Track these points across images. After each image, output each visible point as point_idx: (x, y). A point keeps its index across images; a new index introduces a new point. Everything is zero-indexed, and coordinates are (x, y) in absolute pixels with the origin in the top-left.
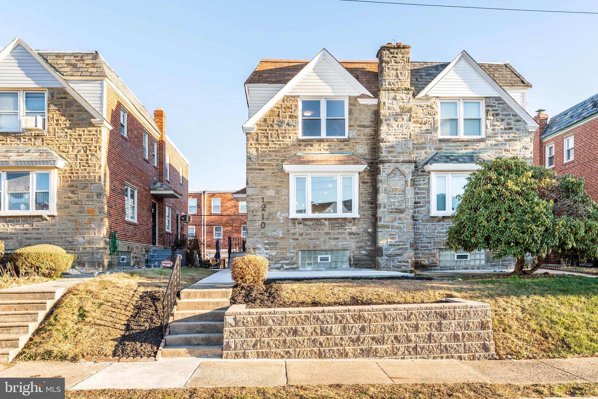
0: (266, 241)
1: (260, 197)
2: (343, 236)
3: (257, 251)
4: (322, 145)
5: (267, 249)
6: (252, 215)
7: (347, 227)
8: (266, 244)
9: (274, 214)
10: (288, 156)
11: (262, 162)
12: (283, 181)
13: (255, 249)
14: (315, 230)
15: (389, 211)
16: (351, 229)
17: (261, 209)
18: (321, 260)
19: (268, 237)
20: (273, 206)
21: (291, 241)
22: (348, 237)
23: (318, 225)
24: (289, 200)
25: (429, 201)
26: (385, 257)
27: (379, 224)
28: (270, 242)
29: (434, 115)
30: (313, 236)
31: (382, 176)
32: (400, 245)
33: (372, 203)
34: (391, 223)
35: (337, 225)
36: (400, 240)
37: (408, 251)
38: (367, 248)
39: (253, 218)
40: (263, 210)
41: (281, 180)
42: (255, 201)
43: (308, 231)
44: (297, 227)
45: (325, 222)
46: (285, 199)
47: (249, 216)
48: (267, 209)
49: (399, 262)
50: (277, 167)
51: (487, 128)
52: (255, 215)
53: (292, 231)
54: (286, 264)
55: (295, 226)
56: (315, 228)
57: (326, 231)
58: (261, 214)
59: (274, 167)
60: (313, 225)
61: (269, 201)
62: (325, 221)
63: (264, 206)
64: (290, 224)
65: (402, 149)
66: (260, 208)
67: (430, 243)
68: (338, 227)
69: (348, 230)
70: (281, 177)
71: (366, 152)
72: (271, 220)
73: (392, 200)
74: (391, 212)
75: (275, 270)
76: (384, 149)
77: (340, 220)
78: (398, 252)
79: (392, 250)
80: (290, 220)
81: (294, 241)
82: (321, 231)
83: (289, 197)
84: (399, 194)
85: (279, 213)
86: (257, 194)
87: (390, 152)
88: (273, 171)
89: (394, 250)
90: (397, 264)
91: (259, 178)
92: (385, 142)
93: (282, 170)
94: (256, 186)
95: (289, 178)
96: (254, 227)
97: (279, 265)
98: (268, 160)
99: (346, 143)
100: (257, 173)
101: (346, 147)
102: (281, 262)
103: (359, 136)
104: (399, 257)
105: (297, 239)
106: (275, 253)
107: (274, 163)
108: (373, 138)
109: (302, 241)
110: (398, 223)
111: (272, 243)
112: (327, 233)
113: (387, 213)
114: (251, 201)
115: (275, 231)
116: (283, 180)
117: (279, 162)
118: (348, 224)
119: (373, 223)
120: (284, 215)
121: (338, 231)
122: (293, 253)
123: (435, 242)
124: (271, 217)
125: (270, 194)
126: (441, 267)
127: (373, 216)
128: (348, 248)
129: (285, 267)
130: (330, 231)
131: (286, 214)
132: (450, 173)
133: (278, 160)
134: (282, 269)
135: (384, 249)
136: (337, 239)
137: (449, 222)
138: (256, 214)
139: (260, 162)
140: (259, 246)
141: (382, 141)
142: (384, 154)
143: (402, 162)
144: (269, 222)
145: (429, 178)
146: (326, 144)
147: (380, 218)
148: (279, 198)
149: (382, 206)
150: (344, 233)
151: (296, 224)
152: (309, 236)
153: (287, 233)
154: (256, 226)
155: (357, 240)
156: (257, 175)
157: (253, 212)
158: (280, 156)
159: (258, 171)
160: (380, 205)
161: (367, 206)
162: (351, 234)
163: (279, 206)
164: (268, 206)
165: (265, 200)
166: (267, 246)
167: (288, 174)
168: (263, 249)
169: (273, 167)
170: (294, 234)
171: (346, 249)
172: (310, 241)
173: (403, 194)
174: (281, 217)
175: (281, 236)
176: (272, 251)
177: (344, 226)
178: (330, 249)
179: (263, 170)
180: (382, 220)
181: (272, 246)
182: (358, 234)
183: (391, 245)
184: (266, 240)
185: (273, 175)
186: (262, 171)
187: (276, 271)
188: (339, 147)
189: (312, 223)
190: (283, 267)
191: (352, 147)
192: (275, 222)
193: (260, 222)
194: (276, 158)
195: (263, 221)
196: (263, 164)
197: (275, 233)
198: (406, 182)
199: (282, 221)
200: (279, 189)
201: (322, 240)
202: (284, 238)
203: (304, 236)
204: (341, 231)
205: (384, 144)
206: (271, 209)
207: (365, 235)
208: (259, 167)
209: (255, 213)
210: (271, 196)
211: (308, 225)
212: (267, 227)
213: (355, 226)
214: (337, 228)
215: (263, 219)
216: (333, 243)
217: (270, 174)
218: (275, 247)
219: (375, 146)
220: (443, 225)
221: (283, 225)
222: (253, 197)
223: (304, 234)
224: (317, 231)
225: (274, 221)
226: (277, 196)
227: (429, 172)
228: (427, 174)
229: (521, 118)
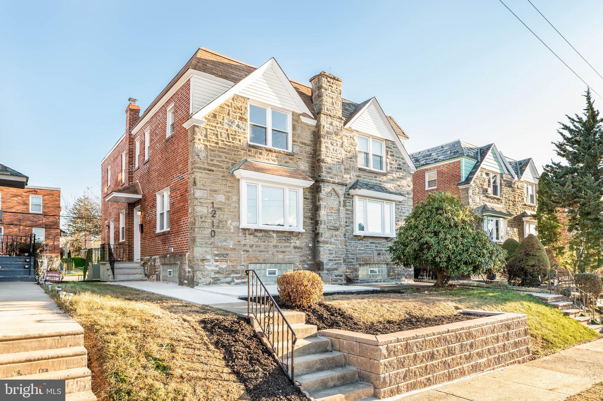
0: (216, 252)
1: (209, 201)
2: (289, 249)
3: (206, 263)
4: (270, 155)
5: (217, 261)
6: (201, 221)
7: (292, 241)
8: (216, 255)
9: (224, 222)
10: (238, 160)
11: (211, 162)
12: (234, 187)
13: (204, 260)
14: (264, 242)
15: (329, 228)
16: (296, 243)
17: (210, 215)
18: (269, 274)
19: (218, 248)
20: (223, 213)
21: (242, 253)
22: (293, 251)
23: (267, 237)
24: (239, 208)
25: (353, 221)
26: (325, 272)
27: (321, 239)
28: (220, 253)
29: (355, 146)
30: (262, 248)
31: (323, 194)
32: (336, 260)
33: (312, 219)
34: (329, 239)
35: (284, 238)
36: (336, 255)
37: (342, 266)
38: (309, 262)
39: (202, 225)
40: (213, 216)
41: (230, 185)
42: (204, 205)
43: (257, 243)
44: (247, 237)
45: (273, 234)
46: (236, 207)
47: (197, 222)
48: (217, 216)
49: (336, 276)
50: (227, 170)
51: (387, 165)
52: (204, 222)
53: (243, 242)
54: (237, 278)
55: (246, 237)
56: (264, 240)
57: (275, 244)
58: (211, 221)
59: (225, 170)
60: (262, 236)
61: (219, 206)
62: (273, 233)
63: (214, 212)
64: (240, 234)
65: (337, 172)
66: (209, 214)
67: (353, 259)
68: (284, 240)
69: (293, 244)
70: (231, 182)
71: (307, 169)
72: (221, 229)
73: (330, 218)
74: (330, 229)
75: (226, 284)
76: (324, 169)
77: (286, 233)
78: (335, 266)
79: (330, 264)
80: (241, 230)
81: (245, 252)
82: (270, 244)
83: (239, 204)
84: (334, 213)
85: (230, 221)
86: (205, 198)
87: (328, 173)
88: (223, 174)
89: (332, 265)
90: (335, 278)
91: (208, 180)
92: (325, 163)
93: (232, 175)
94: (205, 188)
95: (239, 184)
96: (203, 235)
97: (229, 279)
98: (218, 161)
99: (290, 157)
100: (206, 173)
101: (290, 161)
102: (231, 276)
103: (301, 152)
104: (335, 272)
105: (247, 251)
106: (225, 266)
107: (225, 165)
108: (312, 157)
109: (253, 253)
110: (335, 240)
111: (223, 255)
112: (275, 246)
113: (327, 230)
114: (199, 204)
115: (225, 241)
116: (233, 185)
117: (230, 165)
118: (293, 238)
119: (313, 238)
120: (234, 224)
121: (285, 244)
122: (244, 266)
123: (357, 258)
124: (221, 225)
125: (220, 200)
126: (361, 281)
127: (313, 231)
128: (293, 262)
129: (236, 281)
130: (278, 244)
131: (236, 223)
132: (367, 199)
133: (228, 163)
134: (232, 283)
135: (325, 264)
136: (284, 252)
137: (366, 241)
138: (204, 220)
139: (209, 162)
140: (208, 257)
141: (323, 161)
142: (324, 175)
143: (338, 184)
144: (219, 230)
145: (353, 201)
146: (274, 155)
147: (322, 234)
148: (230, 205)
149: (323, 223)
150: (290, 246)
151: (247, 235)
152: (258, 249)
153: (238, 244)
154: (205, 234)
155: (301, 254)
156: (207, 176)
157: (201, 218)
158: (230, 159)
159: (207, 171)
160: (321, 221)
161: (309, 221)
162: (295, 247)
163: (230, 213)
164: (218, 213)
165: (215, 206)
166: (217, 258)
167: (239, 180)
168: (213, 261)
169: (223, 170)
170: (245, 245)
171: (292, 262)
172: (260, 253)
173: (337, 213)
174: (232, 226)
175: (231, 247)
176: (223, 263)
177: (290, 240)
178: (278, 262)
179: (213, 171)
180: (323, 236)
181: (222, 258)
182: (301, 248)
183: (330, 260)
184: (216, 251)
185: (223, 178)
186: (211, 173)
187: (227, 286)
188: (285, 160)
189: (261, 234)
190: (234, 281)
191: (296, 162)
192: (226, 230)
193: (210, 230)
194: (226, 160)
195: (213, 229)
196: (213, 164)
197: (225, 243)
198: (340, 202)
199: (232, 231)
200: (230, 194)
201: (270, 252)
202: (235, 249)
203: (254, 248)
204: (287, 244)
205: (324, 164)
206: (221, 216)
207: (306, 249)
208: (208, 168)
209: (203, 219)
210: (221, 202)
211: (257, 237)
212: (217, 236)
213: (299, 240)
214: (283, 241)
215: (213, 226)
216: (281, 256)
217: (220, 177)
218: (225, 258)
219: (314, 165)
220: (362, 244)
221: (233, 235)
222: (202, 201)
223: (254, 246)
224: (266, 243)
225: (225, 230)
226: (227, 202)
227: (353, 196)
228: (351, 197)
229: (406, 162)
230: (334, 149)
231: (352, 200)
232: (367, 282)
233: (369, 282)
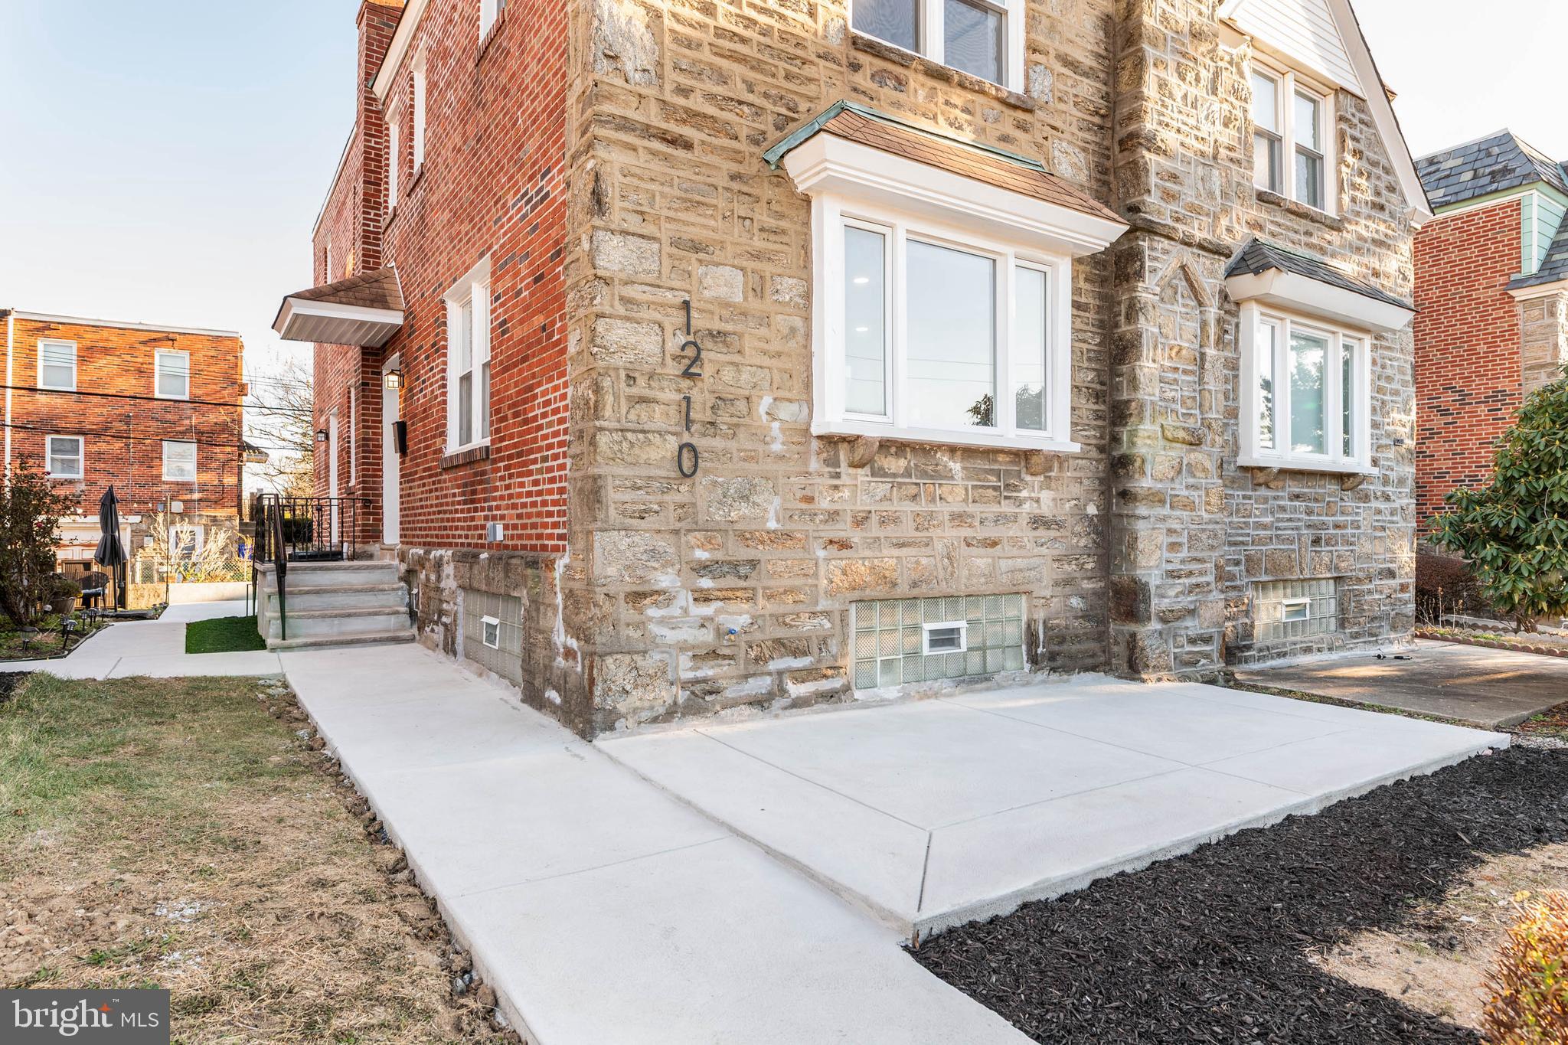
0: (702, 555)
1: (669, 295)
2: (1013, 531)
3: (653, 612)
4: (941, 99)
5: (707, 600)
6: (629, 398)
7: (1024, 494)
8: (702, 569)
9: (742, 405)
10: (803, 106)
11: (681, 101)
12: (783, 232)
13: (644, 595)
14: (914, 497)
15: (1169, 435)
16: (1038, 501)
17: (673, 369)
18: (934, 643)
19: (709, 531)
20: (737, 358)
21: (821, 554)
22: (1027, 535)
23: (924, 474)
24: (808, 335)
25: (1237, 408)
26: (1155, 625)
27: (1143, 484)
28: (720, 556)
29: (1246, 100)
30: (907, 530)
31: (1147, 290)
32: (1191, 573)
33: (1098, 396)
34: (1169, 485)
35: (993, 480)
36: (1194, 554)
37: (1211, 597)
38: (1087, 585)
39: (632, 416)
40: (687, 374)
41: (771, 222)
42: (645, 314)
43: (885, 506)
44: (845, 479)
45: (951, 464)
46: (793, 330)
47: (609, 399)
48: (707, 371)
49: (1192, 641)
50: (754, 149)
51: (1341, 189)
52: (643, 400)
53: (824, 503)
54: (801, 676)
55: (838, 476)
56: (913, 490)
57: (958, 508)
58: (680, 397)
59: (743, 146)
60: (907, 473)
61: (717, 325)
62: (952, 458)
63: (690, 352)
64: (814, 465)
65: (1198, 195)
66: (669, 360)
67: (1237, 563)
68: (995, 488)
69: (1027, 507)
70: (775, 207)
71: (1083, 177)
72: (725, 437)
73: (1170, 394)
74: (1175, 440)
75: (746, 710)
76: (1153, 180)
77: (1001, 458)
78: (1187, 601)
79: (1172, 593)
80: (815, 445)
81: (833, 549)
82: (939, 506)
83: (808, 320)
84: (1185, 372)
85: (767, 401)
86: (649, 279)
87: (1169, 196)
88: (735, 167)
89: (1177, 596)
90: (1189, 648)
91: (666, 189)
92: (1158, 150)
93: (780, 176)
94: (649, 229)
95: (807, 224)
96: (638, 471)
97: (759, 685)
98: (711, 97)
99: (1020, 115)
100: (654, 153)
101: (1018, 134)
102: (773, 666)
103: (1060, 99)
104: (1189, 622)
105: (844, 545)
106: (745, 619)
107: (744, 125)
108: (1101, 128)
109: (867, 553)
110: (1187, 487)
111: (734, 566)
112: (959, 518)
113: (1162, 442)
114: (621, 310)
115: (746, 498)
116: (783, 224)
117: (767, 123)
118: (1028, 478)
119: (1101, 481)
120: (787, 411)
121: (996, 508)
122: (826, 614)
123: (1249, 559)
124: (724, 418)
125: (723, 292)
126: (1260, 650)
127: (1101, 449)
128: (1028, 588)
129: (796, 690)
130: (971, 508)
131: (795, 407)
132: (1289, 317)
133: (759, 112)
134: (778, 703)
135: (1153, 591)
136: (994, 544)
137: (1277, 489)
138: (647, 393)
139: (669, 97)
140: (665, 580)
141: (1151, 143)
142: (1155, 206)
143: (1201, 247)
144: (718, 443)
145: (1237, 325)
146: (958, 97)
147: (1143, 462)
148: (765, 320)
149: (1148, 413)
150: (1016, 516)
151: (843, 468)
152: (890, 531)
153: (803, 512)
154: (648, 463)
155: (1059, 549)
156: (657, 167)
157: (631, 379)
158: (766, 95)
159: (656, 145)
160: (1141, 406)
161: (1088, 406)
162: (1037, 522)
163: (766, 361)
164: (712, 356)
165: (698, 321)
166: (706, 583)
167: (807, 201)
168: (684, 598)
169: (734, 144)
170: (833, 516)
171: (1022, 588)
172: (896, 552)
173: (1193, 372)
174: (776, 425)
175: (772, 525)
176: (732, 606)
177: (1016, 489)
178: (970, 591)
179: (688, 146)
180: (1148, 468)
181: (731, 581)
182: (1059, 525)
183: (1172, 575)
184: (702, 546)
185: (736, 186)
186: (680, 153)
187: (751, 718)
188: (998, 126)
189: (902, 463)
190: (783, 691)
191: (1041, 140)
192: (748, 446)
193: (673, 443)
194: (750, 98)
195: (686, 438)
196: (687, 110)
197: (745, 509)
198: (1204, 325)
199: (777, 447)
200: (767, 268)
201: (939, 546)
202: (789, 536)
203: (874, 529)
204: (1007, 508)
205: (1153, 157)
206: (728, 374)
207: (1078, 529)
208: (664, 126)
209: (640, 389)
210: (727, 305)
211: (886, 475)
212: (706, 472)
213: (1049, 488)
214: (991, 493)
215: (688, 422)
216: (981, 560)
217: (722, 181)
218: (742, 584)
219: (1109, 164)
220: (1266, 500)
221: (781, 468)
222: (631, 292)
223: (875, 518)
224: (923, 506)
225: (744, 441)
226: (754, 304)
227: (1238, 304)
228: (1233, 308)
229: (1397, 182)
230: (1185, 96)
231: (1234, 320)
232: (1279, 655)
233: (1284, 654)
